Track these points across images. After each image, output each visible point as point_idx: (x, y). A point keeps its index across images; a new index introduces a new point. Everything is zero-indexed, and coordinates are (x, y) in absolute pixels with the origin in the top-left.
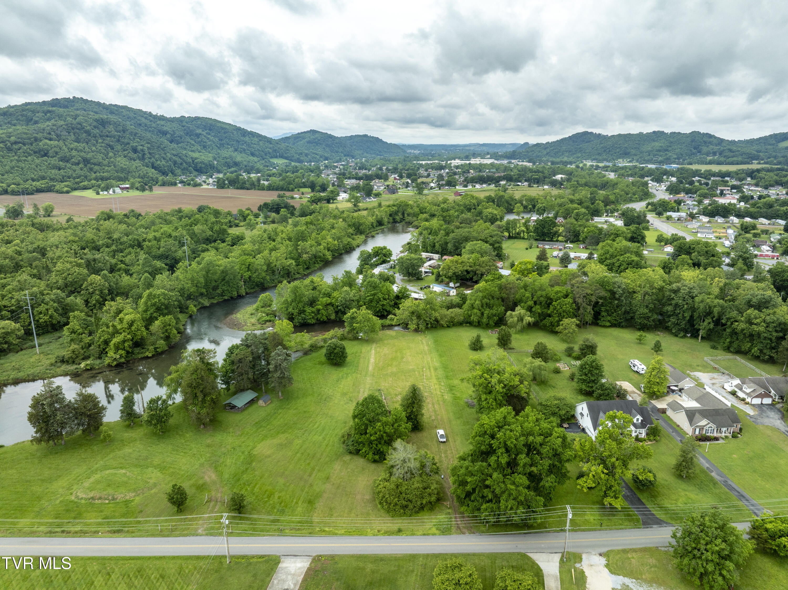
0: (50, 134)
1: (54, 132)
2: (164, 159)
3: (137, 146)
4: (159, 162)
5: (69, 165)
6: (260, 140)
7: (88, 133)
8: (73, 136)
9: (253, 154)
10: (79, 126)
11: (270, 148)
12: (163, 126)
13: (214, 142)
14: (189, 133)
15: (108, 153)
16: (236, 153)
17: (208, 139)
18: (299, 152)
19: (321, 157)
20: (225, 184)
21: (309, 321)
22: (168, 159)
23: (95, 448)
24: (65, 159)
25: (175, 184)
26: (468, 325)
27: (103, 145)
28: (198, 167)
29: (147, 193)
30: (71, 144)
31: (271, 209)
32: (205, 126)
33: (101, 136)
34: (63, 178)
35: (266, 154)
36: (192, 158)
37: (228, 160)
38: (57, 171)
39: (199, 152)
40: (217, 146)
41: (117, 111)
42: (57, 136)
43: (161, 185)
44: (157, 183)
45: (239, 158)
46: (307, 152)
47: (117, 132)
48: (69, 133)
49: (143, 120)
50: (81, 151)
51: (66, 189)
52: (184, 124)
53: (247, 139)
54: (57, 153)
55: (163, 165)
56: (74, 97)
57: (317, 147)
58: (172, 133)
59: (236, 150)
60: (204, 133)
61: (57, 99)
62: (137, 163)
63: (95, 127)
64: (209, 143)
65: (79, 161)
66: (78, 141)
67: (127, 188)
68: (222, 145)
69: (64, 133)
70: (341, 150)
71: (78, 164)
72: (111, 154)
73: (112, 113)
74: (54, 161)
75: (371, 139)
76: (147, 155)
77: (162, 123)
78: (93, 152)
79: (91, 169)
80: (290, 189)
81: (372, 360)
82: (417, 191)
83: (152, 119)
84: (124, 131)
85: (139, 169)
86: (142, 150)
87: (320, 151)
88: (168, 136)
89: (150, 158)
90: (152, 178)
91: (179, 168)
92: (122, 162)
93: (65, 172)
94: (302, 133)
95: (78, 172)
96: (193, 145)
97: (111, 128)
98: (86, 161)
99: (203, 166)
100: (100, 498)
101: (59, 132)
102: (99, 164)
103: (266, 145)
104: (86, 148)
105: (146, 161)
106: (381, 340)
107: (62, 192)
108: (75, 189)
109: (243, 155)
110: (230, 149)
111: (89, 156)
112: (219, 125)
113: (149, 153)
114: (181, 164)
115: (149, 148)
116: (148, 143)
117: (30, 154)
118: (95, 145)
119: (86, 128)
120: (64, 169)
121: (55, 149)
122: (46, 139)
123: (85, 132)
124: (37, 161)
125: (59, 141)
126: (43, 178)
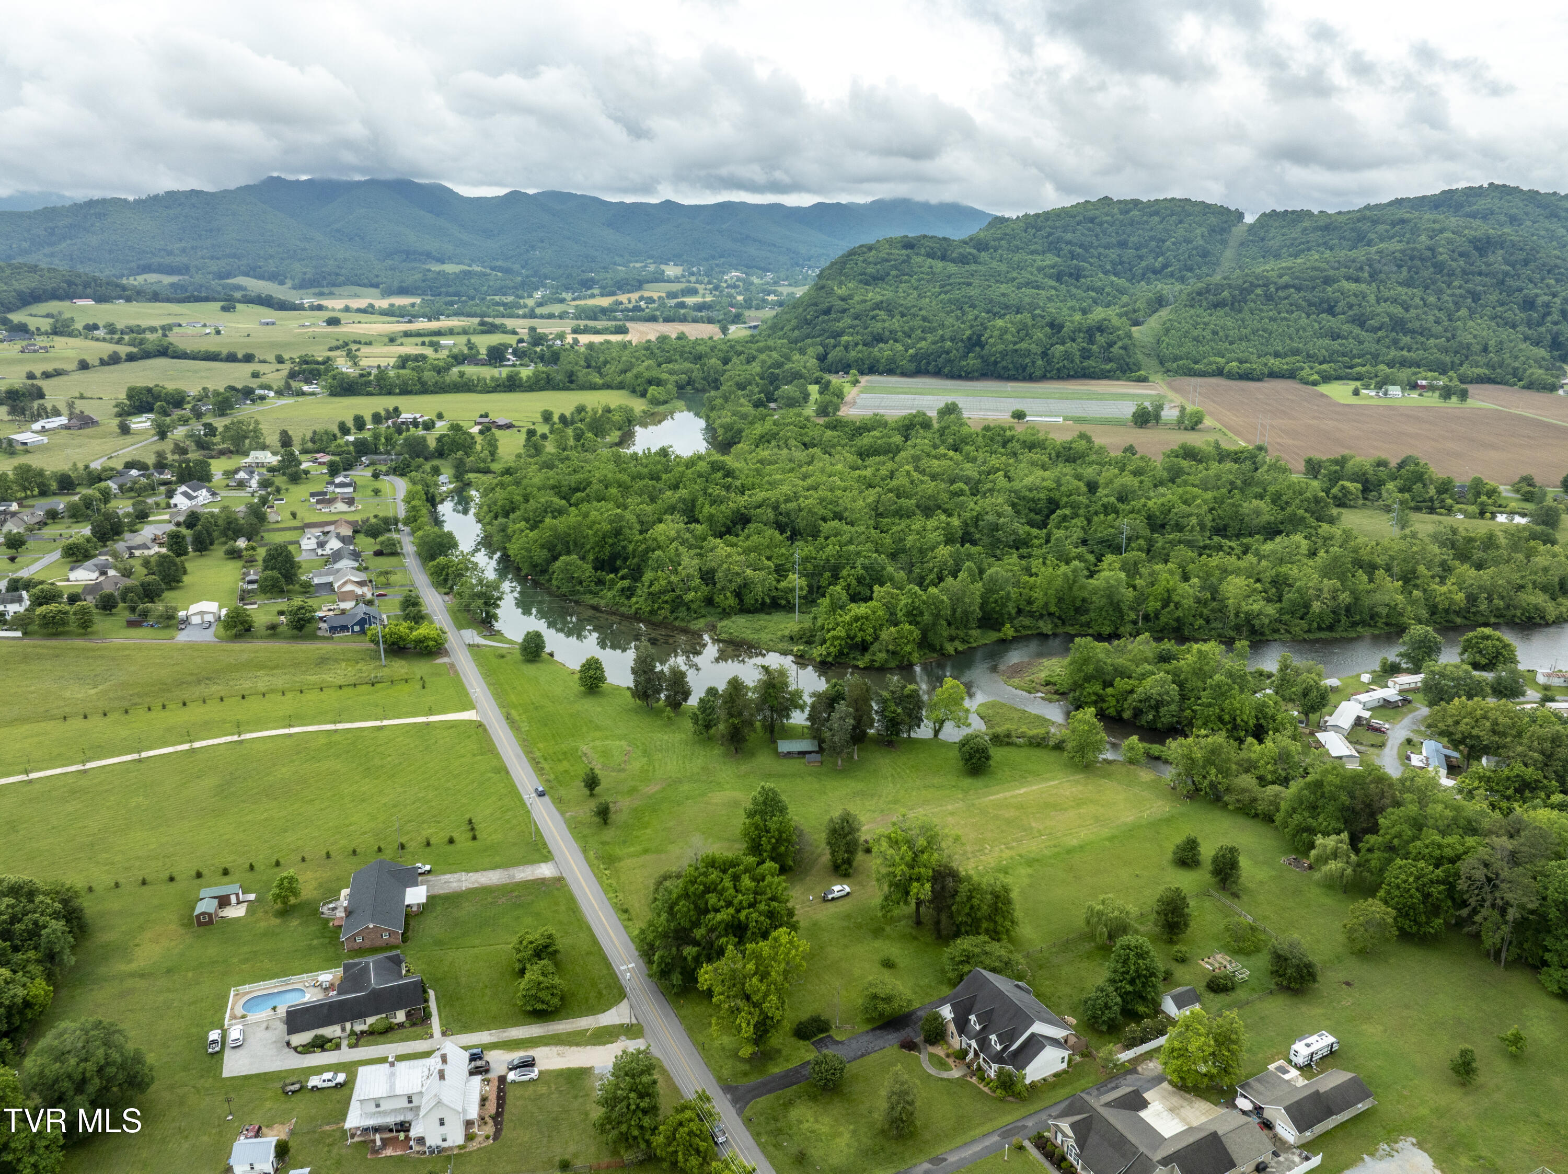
0: (1361, 269)
1: (1370, 266)
3: (1538, 295)
5: (1357, 330)
7: (1439, 267)
8: (1404, 274)
10: (1429, 253)
15: (1458, 310)
23: (658, 723)
24: (1359, 320)
25: (1553, 388)
27: (1458, 292)
29: (1452, 402)
30: (1390, 289)
33: (1465, 273)
34: (1331, 355)
38: (1327, 341)
42: (1373, 276)
47: (1507, 263)
48: (1400, 267)
50: (1402, 304)
51: (1316, 377)
54: (1351, 307)
56: (1491, 184)
62: (1514, 334)
63: (1462, 254)
65: (1383, 324)
66: (1408, 283)
69: (1391, 267)
71: (1376, 330)
72: (1463, 312)
74: (1336, 322)
78: (1425, 306)
79: (1396, 342)
84: (1526, 263)
85: (1506, 345)
86: (1547, 305)
93: (1340, 345)
95: (1369, 345)
97: (1497, 256)
98: (1397, 325)
100: (587, 757)
101: (1380, 266)
102: (1419, 333)
104: (1417, 300)
107: (1307, 383)
108: (1335, 379)
111: (1412, 314)
117: (1299, 308)
118: (1440, 292)
119: (1440, 258)
120: (1346, 338)
121: (1352, 300)
122: (1348, 278)
123: (1435, 266)
124: (1304, 321)
125: (1369, 284)
126: (1296, 352)
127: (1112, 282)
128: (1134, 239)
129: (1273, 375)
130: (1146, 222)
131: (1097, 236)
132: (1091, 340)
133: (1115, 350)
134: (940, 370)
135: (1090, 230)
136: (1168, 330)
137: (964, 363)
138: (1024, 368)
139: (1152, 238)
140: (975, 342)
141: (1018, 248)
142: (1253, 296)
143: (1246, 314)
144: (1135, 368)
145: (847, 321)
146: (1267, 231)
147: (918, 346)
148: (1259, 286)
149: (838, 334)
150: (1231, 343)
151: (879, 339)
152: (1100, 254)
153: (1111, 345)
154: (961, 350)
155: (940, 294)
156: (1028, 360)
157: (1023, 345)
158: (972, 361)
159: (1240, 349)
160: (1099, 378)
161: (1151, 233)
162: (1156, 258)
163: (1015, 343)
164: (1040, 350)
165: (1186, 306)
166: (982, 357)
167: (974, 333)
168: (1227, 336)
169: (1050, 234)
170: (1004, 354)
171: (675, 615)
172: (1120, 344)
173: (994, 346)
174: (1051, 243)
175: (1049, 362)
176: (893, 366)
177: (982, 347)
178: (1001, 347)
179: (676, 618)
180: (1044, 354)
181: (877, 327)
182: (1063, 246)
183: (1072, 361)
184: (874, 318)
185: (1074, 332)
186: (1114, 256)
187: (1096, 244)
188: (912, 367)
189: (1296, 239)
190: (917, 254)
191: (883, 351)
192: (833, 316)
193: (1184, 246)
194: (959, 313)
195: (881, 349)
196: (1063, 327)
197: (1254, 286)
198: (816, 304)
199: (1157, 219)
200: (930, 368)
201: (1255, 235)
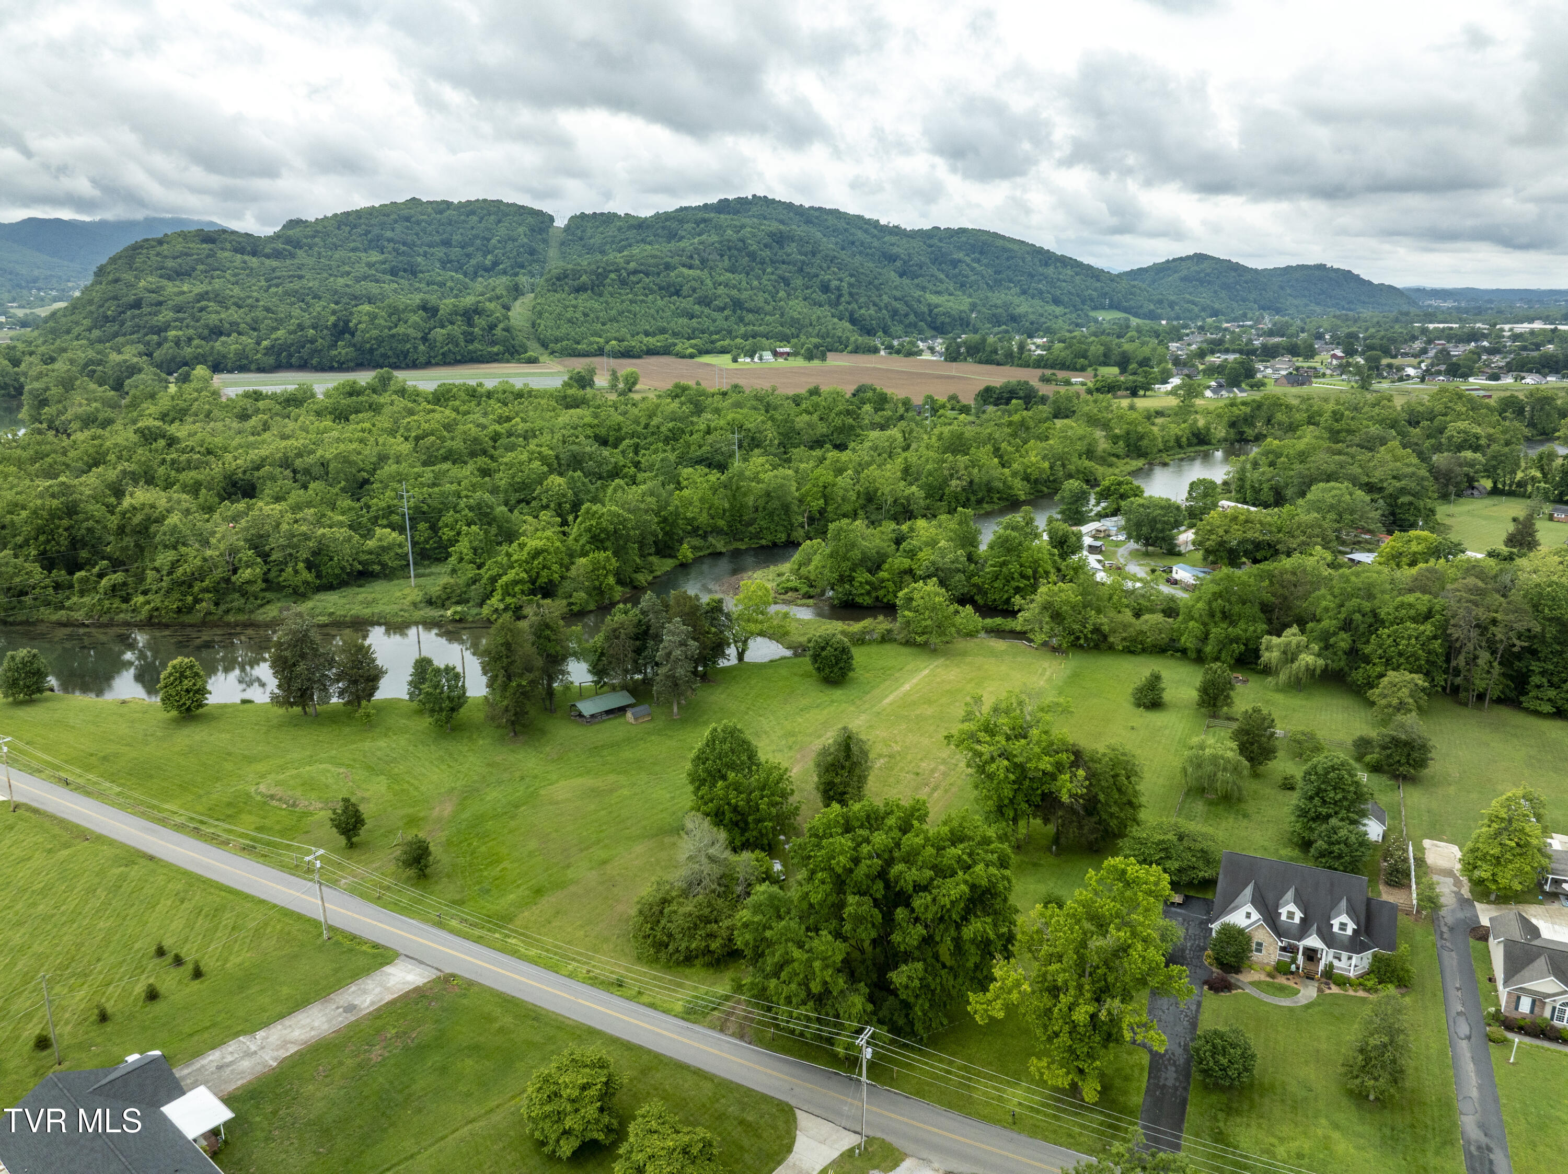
0: (691, 257)
1: (699, 254)
2: (875, 305)
3: (830, 280)
4: (863, 311)
5: (707, 311)
6: (1077, 274)
7: (752, 256)
8: (727, 261)
9: (1056, 301)
10: (740, 244)
11: (1095, 290)
12: (892, 245)
13: (983, 277)
14: (939, 259)
15: (778, 292)
16: (1022, 298)
17: (973, 269)
18: (1155, 298)
19: (1204, 309)
20: (959, 354)
21: (859, 600)
22: (882, 305)
23: (347, 730)
24: (705, 301)
25: (876, 350)
26: (1179, 654)
27: (773, 277)
28: (939, 322)
29: (816, 363)
30: (720, 275)
31: (998, 399)
32: (973, 246)
33: (773, 262)
34: (693, 332)
35: (1083, 303)
36: (929, 305)
37: (1000, 310)
38: (685, 320)
39: (950, 295)
40: (988, 284)
41: (817, 218)
42: (703, 262)
43: (851, 352)
44: (846, 347)
45: (1023, 306)
46: (1172, 298)
47: (801, 253)
48: (722, 256)
49: (860, 234)
50: (734, 287)
51: (690, 350)
52: (935, 241)
53: (1050, 271)
54: (694, 290)
55: (870, 316)
56: (754, 196)
57: (1201, 289)
58: (906, 258)
59: (1024, 292)
60: (968, 259)
61: (726, 200)
62: (824, 312)
63: (766, 246)
64: (973, 278)
65: (726, 304)
66: (732, 270)
67: (788, 354)
68: (998, 283)
69: (715, 256)
70: (1252, 297)
71: (722, 309)
72: (782, 294)
73: (808, 222)
74: (686, 303)
75: (1333, 275)
76: (846, 298)
77: (893, 239)
78: (752, 289)
79: (741, 319)
80: (1078, 366)
81: (907, 687)
82: (1356, 382)
83: (876, 232)
84: (814, 254)
85: (823, 320)
86: (838, 288)
87: (1204, 297)
88: (898, 263)
89: (849, 303)
90: (840, 338)
91: (901, 322)
92: (797, 307)
93: (699, 323)
94: (1174, 260)
95: (721, 323)
96: (941, 281)
97: (792, 248)
98: (737, 304)
99: (947, 320)
100: (280, 800)
101: (706, 255)
102: (756, 311)
103: (1088, 284)
104: (744, 284)
105: (841, 308)
106: (964, 654)
107: (684, 357)
108: (708, 352)
109: (1037, 302)
110: (1013, 291)
111: (745, 295)
112: (1000, 243)
113: (851, 294)
114: (906, 315)
115: (851, 285)
116: (851, 276)
117: (652, 292)
118: (758, 278)
119: (752, 248)
120: (699, 317)
121: (693, 283)
122: (684, 266)
123: (748, 255)
124: (660, 303)
125: (702, 270)
126: (663, 331)
127: (452, 277)
128: (456, 238)
129: (651, 352)
130: (464, 221)
131: (417, 234)
132: (470, 323)
133: (498, 331)
134: (306, 362)
135: (407, 228)
136: (540, 314)
137: (334, 352)
138: (406, 354)
139: (476, 237)
140: (342, 329)
141: (336, 247)
142: (608, 280)
143: (607, 297)
144: (521, 350)
145: (167, 315)
146: (583, 231)
147: (273, 336)
148: (611, 271)
149: (159, 330)
150: (604, 324)
151: (217, 332)
152: (425, 253)
153: (492, 327)
154: (328, 338)
155: (269, 287)
156: (408, 346)
157: (401, 329)
158: (343, 350)
159: (612, 329)
160: (488, 362)
161: (474, 232)
162: (485, 256)
163: (390, 328)
164: (420, 335)
165: (549, 291)
166: (354, 345)
167: (339, 319)
168: (598, 318)
169: (367, 233)
170: (380, 341)
171: (223, 607)
172: (501, 326)
173: (367, 332)
174: (370, 241)
175: (432, 348)
176: (245, 362)
177: (353, 335)
178: (375, 333)
179: (227, 612)
180: (425, 339)
181: (213, 319)
182: (386, 243)
183: (457, 346)
184: (201, 310)
185: (450, 315)
186: (441, 254)
187: (419, 242)
188: (271, 360)
189: (615, 237)
190: (222, 249)
191: (229, 345)
192: (146, 310)
193: (510, 245)
194: (303, 305)
195: (224, 343)
196: (437, 311)
197: (607, 272)
198: (115, 298)
199: (475, 218)
200: (293, 360)
201: (573, 234)
